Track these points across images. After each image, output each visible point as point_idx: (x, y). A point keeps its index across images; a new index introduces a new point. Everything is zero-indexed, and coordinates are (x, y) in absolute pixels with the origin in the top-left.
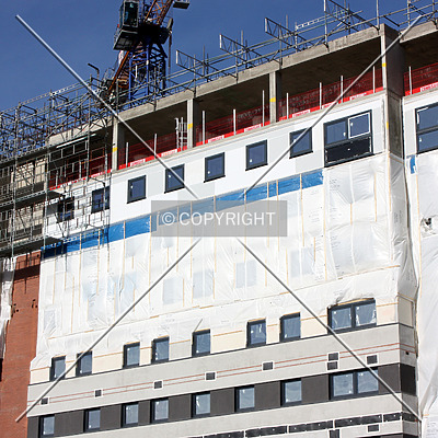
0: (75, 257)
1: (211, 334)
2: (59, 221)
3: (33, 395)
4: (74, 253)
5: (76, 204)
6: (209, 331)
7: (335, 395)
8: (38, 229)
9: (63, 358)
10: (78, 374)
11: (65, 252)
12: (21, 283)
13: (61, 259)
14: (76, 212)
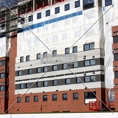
0: (25, 33)
1: (57, 51)
2: (21, 24)
3: (16, 66)
4: (25, 31)
5: (25, 19)
6: (56, 50)
7: (85, 65)
8: (16, 26)
9: (23, 57)
10: (27, 61)
11: (23, 31)
12: (13, 39)
13: (22, 33)
14: (25, 21)
